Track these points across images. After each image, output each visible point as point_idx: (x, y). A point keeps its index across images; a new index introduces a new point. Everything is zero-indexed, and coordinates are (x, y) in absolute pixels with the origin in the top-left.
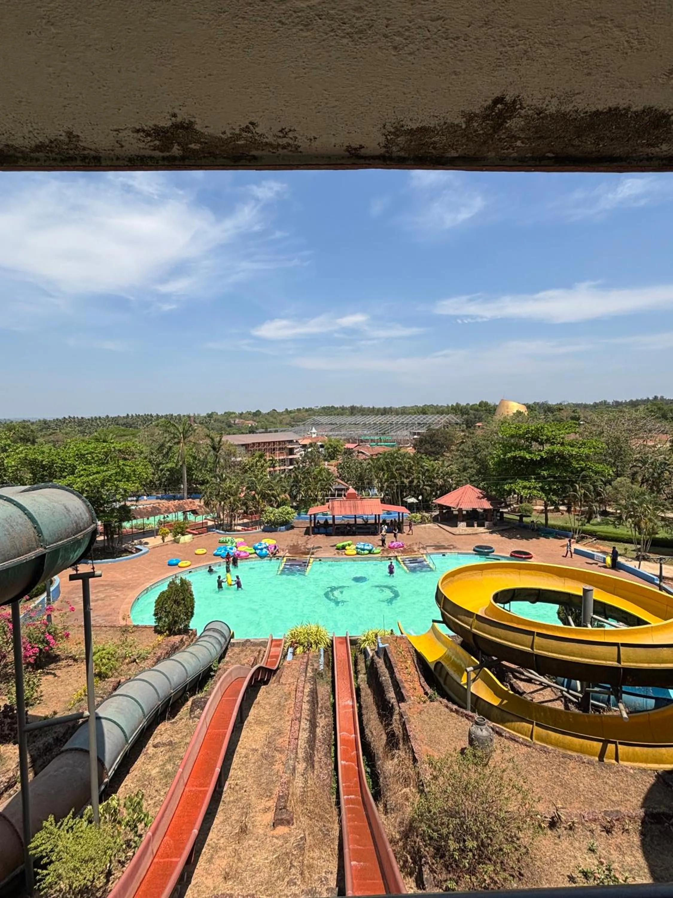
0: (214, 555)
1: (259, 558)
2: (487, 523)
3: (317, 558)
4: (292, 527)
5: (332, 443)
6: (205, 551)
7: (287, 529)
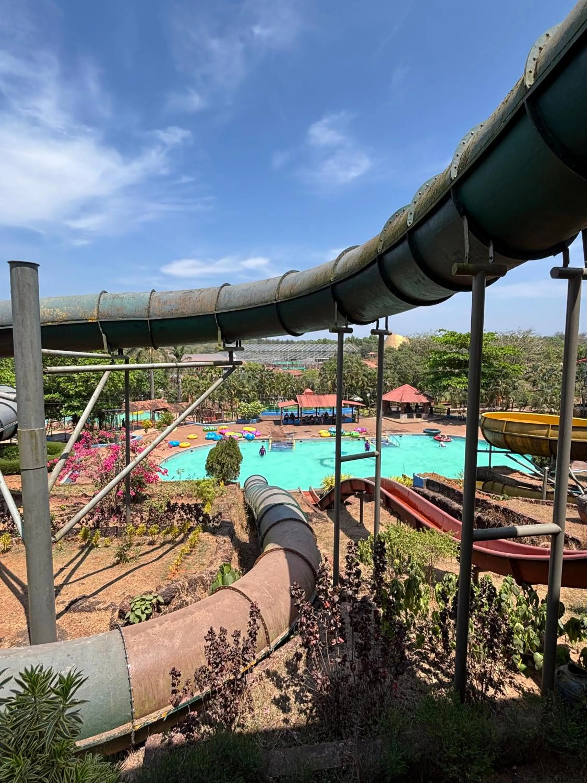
0: (206, 439)
1: (247, 441)
2: (423, 415)
3: (298, 440)
4: (261, 421)
5: (251, 367)
6: (196, 436)
7: (258, 422)
